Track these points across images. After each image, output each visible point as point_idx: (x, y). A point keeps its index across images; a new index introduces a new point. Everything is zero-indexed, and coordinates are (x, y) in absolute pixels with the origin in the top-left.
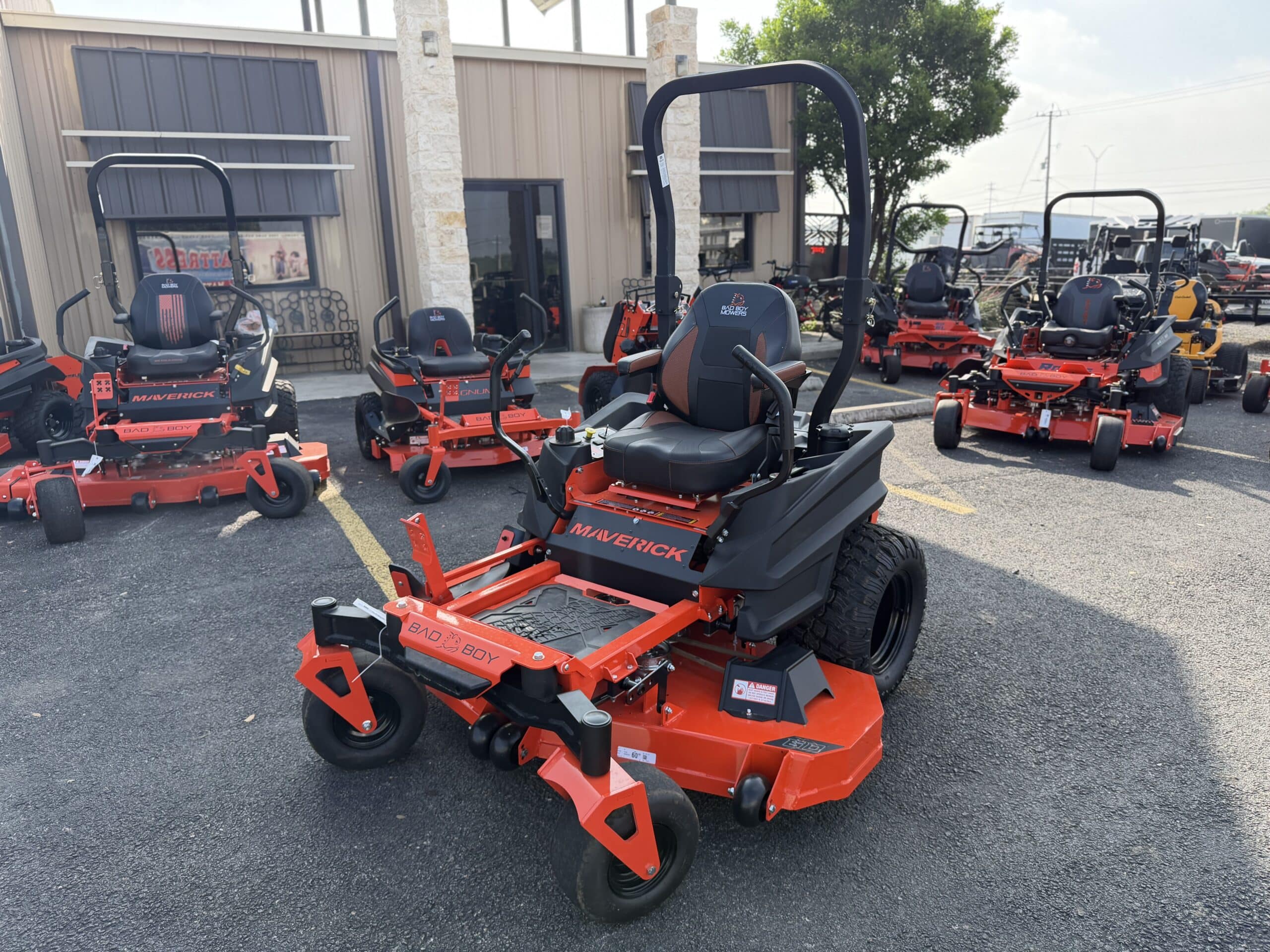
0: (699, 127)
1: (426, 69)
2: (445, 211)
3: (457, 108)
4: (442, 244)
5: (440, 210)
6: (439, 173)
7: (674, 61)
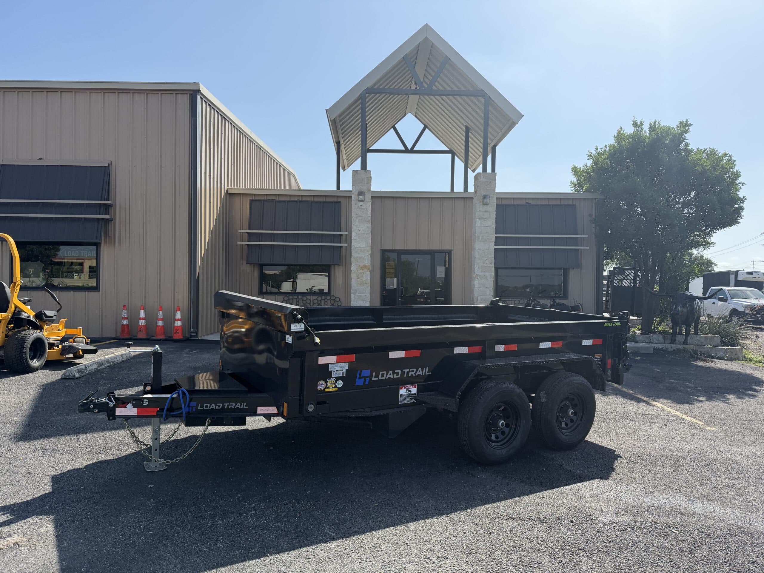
0: (495, 227)
1: (359, 206)
2: (361, 264)
3: (371, 222)
4: (358, 278)
5: (359, 264)
6: (359, 248)
7: (482, 198)
